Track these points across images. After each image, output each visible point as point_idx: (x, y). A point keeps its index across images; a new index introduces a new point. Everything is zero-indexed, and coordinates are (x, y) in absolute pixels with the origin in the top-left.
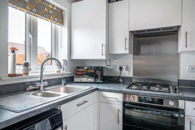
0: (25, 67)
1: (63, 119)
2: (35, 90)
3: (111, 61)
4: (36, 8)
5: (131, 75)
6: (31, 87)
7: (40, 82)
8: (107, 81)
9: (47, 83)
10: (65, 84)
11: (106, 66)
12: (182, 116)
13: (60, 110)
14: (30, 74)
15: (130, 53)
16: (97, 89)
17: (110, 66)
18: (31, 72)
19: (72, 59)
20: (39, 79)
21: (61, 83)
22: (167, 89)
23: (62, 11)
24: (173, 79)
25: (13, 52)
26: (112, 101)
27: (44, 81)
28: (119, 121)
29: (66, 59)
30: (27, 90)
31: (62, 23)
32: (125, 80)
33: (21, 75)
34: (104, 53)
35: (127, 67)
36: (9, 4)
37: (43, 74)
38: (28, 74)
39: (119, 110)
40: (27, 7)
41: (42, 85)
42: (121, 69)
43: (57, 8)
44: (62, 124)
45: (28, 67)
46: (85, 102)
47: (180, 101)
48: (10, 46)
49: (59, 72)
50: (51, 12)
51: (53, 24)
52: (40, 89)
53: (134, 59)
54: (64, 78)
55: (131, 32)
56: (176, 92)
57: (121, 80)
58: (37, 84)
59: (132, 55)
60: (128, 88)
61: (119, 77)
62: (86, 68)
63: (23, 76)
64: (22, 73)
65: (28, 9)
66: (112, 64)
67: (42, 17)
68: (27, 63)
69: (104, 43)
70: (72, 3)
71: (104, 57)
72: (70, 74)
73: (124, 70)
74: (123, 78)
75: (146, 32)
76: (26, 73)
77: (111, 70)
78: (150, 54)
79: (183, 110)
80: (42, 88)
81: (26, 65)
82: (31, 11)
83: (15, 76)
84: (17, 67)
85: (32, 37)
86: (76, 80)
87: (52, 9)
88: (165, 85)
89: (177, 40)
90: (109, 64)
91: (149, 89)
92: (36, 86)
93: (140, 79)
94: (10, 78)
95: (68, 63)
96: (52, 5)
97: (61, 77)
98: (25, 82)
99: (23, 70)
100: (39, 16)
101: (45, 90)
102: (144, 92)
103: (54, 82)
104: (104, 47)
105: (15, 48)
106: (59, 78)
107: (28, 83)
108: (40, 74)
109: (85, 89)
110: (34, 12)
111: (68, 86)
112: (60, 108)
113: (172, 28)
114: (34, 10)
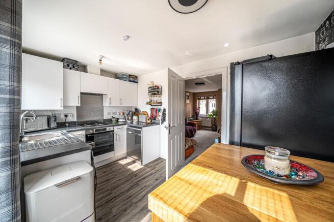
5: (75, 120)
12: (113, 133)
32: (71, 124)
34: (62, 105)
35: (72, 114)
42: (66, 116)
57: (67, 124)
73: (69, 117)
74: (69, 123)
79: (113, 131)
90: (53, 113)
104: (62, 101)
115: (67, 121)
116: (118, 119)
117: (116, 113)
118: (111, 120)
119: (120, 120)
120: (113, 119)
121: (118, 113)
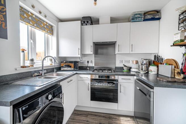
0: (31, 62)
1: (62, 89)
2: (38, 76)
3: (83, 58)
4: (36, 24)
5: (93, 65)
6: (36, 74)
7: (42, 70)
8: (80, 69)
9: (46, 71)
10: (56, 72)
11: (80, 61)
12: (117, 83)
13: (60, 85)
14: (35, 66)
15: (93, 54)
16: (77, 73)
17: (82, 60)
18: (35, 64)
19: (59, 56)
20: (41, 69)
21: (54, 71)
22: (110, 71)
23: (52, 26)
24: (113, 67)
25: (23, 51)
26: (85, 79)
27: (44, 70)
28: (89, 89)
29: (56, 56)
30: (33, 76)
31: (52, 34)
32: (90, 68)
33: (29, 67)
34: (80, 53)
35: (91, 61)
36: (20, 21)
37: (44, 66)
38: (33, 66)
39: (89, 84)
40: (31, 23)
41: (43, 73)
42: (88, 62)
43: (49, 24)
44: (62, 92)
45: (33, 62)
46: (71, 80)
47: (116, 76)
48: (21, 48)
49: (52, 64)
50: (45, 27)
51: (46, 35)
52: (42, 75)
53: (95, 57)
54: (56, 68)
55: (94, 43)
56: (114, 72)
57: (88, 68)
58: (40, 72)
59: (94, 55)
60: (93, 72)
61: (87, 67)
62: (64, 62)
63: (30, 67)
64: (29, 65)
65: (31, 24)
66: (83, 59)
67: (40, 30)
68: (33, 59)
69: (80, 48)
70: (58, 22)
71: (79, 56)
72: (58, 66)
73: (90, 63)
74: (89, 67)
75: (101, 43)
76: (32, 66)
77: (83, 63)
78: (102, 54)
79: (118, 80)
80: (43, 75)
81: (32, 60)
82: (33, 25)
83: (25, 67)
84: (26, 61)
85: (33, 42)
86: (62, 69)
87: (46, 25)
88: (110, 69)
89: (115, 47)
90: (81, 60)
91: (103, 72)
92: (39, 73)
93: (98, 67)
94: (22, 68)
95: (57, 59)
96: (46, 22)
97: (54, 67)
98: (32, 71)
99: (29, 64)
100: (38, 29)
101: (45, 76)
102: (101, 73)
103: (49, 71)
104: (80, 50)
105: (24, 50)
106: (52, 68)
107: (33, 72)
108: (41, 66)
109: (70, 74)
110: (35, 26)
111: (58, 72)
112: (60, 83)
113: (113, 42)
114: (35, 25)
115: (89, 66)
116: (131, 68)
117: (129, 62)
118: (122, 68)
119: (132, 70)
120: (125, 68)
121: (131, 62)
